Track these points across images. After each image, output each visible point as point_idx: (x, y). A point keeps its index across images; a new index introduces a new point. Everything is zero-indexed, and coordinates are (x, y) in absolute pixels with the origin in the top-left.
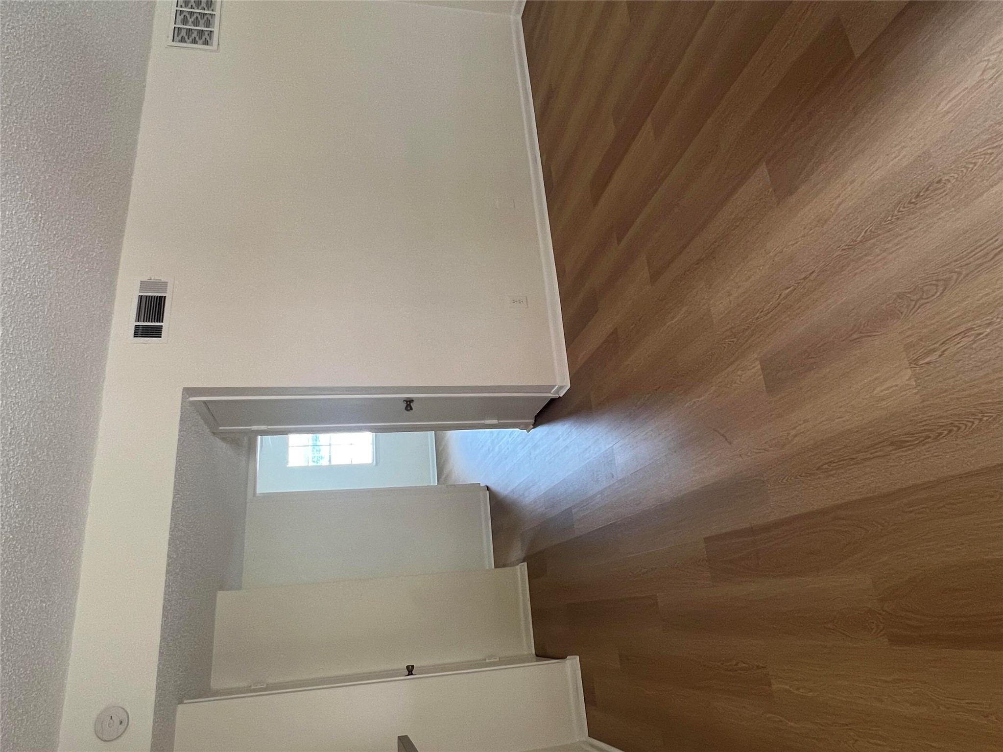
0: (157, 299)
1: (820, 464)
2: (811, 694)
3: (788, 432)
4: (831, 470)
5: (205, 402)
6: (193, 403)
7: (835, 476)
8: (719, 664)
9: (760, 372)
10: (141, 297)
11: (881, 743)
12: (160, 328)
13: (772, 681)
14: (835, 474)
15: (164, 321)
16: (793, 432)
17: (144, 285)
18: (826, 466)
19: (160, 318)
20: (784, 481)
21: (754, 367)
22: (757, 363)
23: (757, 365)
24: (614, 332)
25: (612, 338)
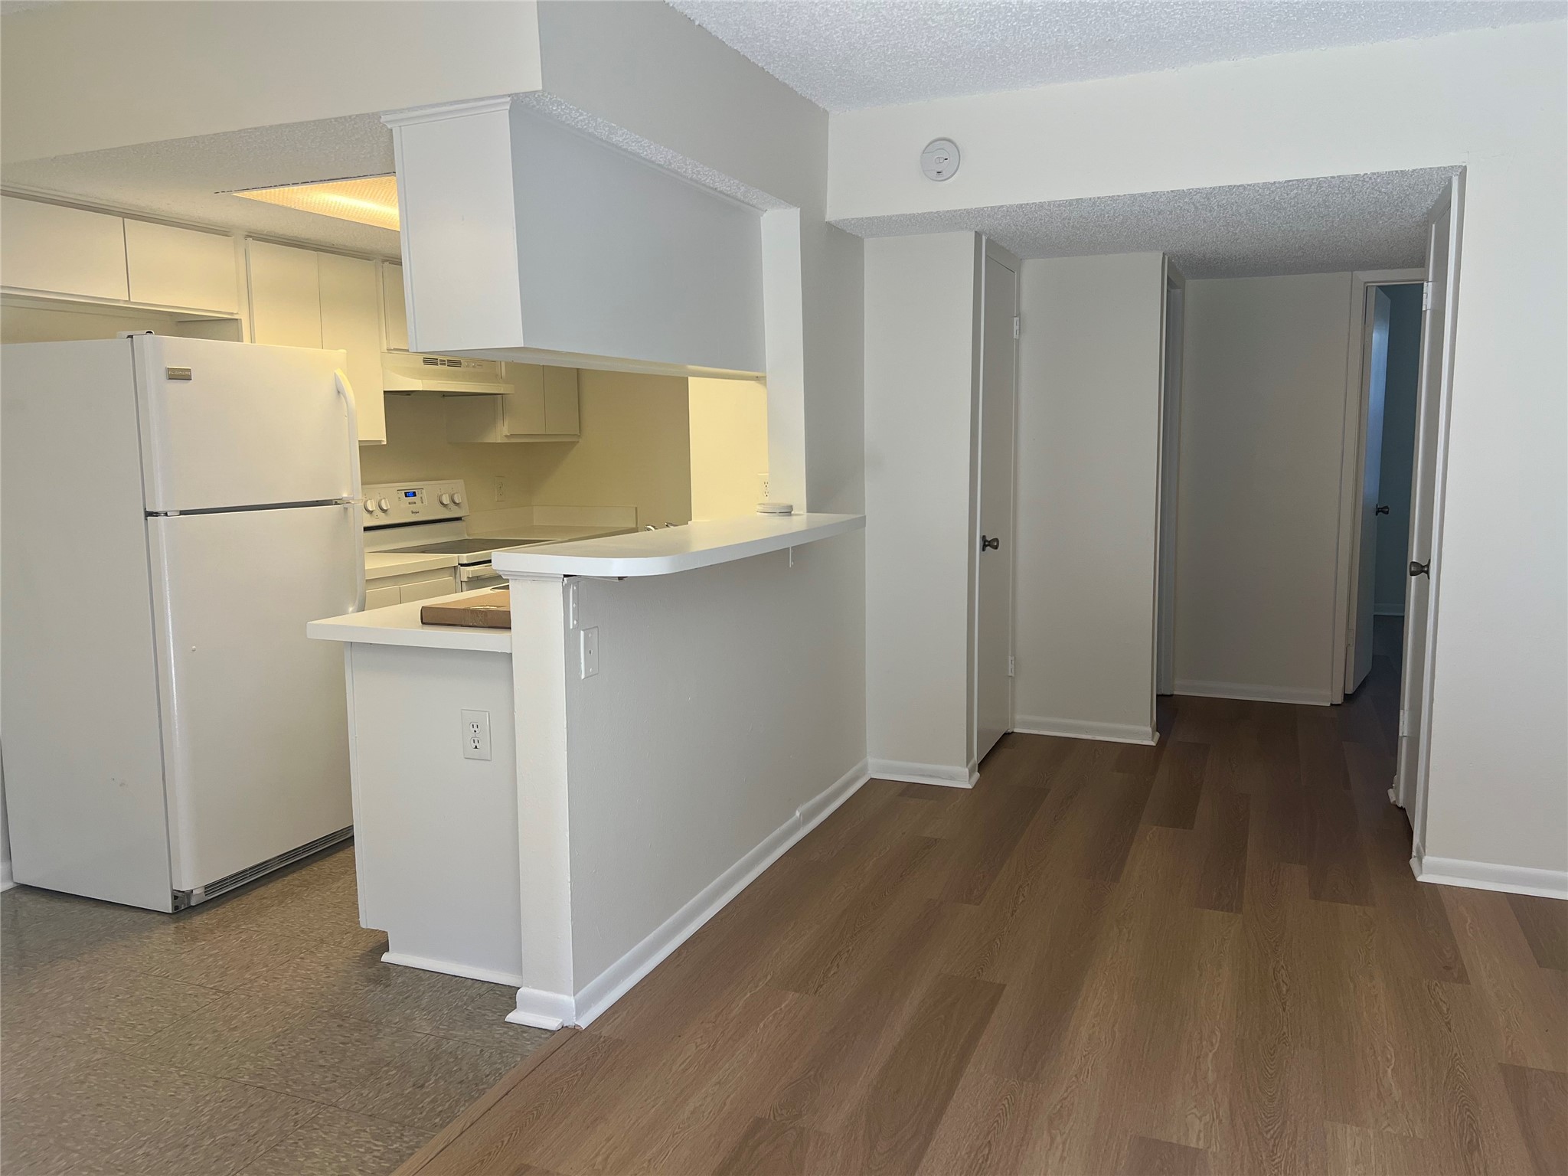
1: (993, 1148)
2: (761, 1025)
3: (1065, 1136)
4: (976, 1154)
5: (1450, 203)
6: (1448, 184)
7: (967, 1156)
8: (851, 948)
9: (1183, 1143)
11: (683, 1066)
13: (797, 995)
14: (969, 1157)
16: (1059, 1139)
18: (986, 1151)
20: (1005, 1102)
21: (1198, 1139)
22: (1201, 1145)
23: (1198, 1144)
24: (1463, 978)
25: (1453, 970)
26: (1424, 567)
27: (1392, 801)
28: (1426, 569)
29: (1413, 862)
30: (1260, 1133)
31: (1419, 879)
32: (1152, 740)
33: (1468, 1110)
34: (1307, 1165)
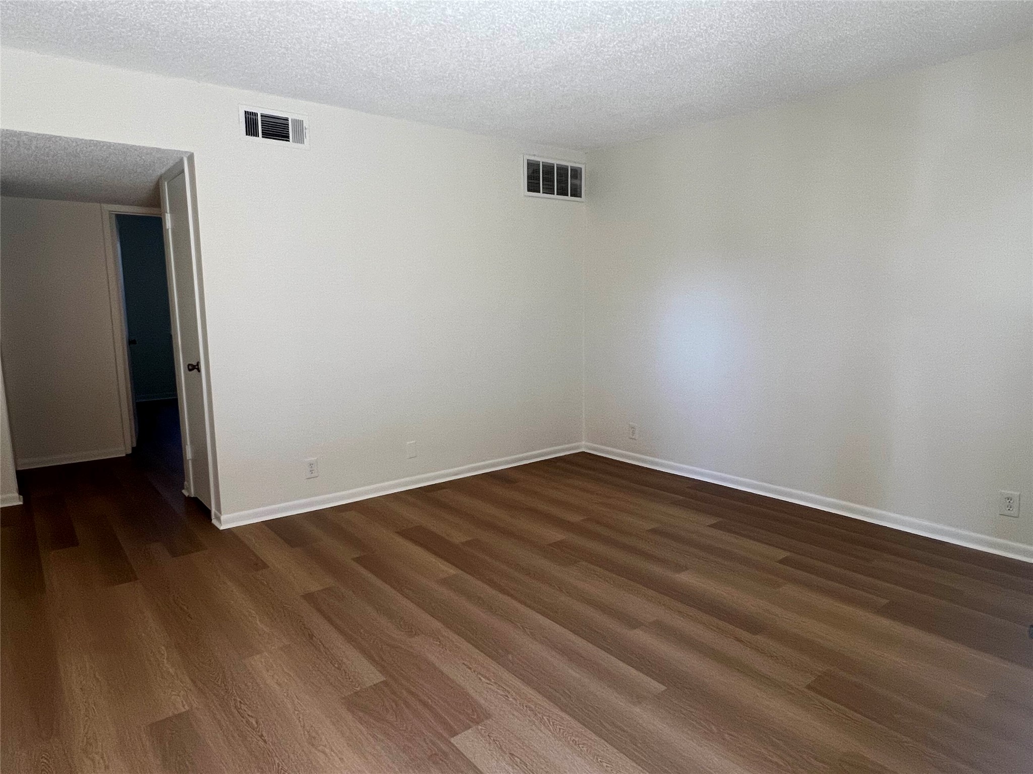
0: (287, 134)
5: (183, 171)
6: (181, 161)
9: (177, 712)
10: (287, 120)
12: (256, 134)
15: (264, 139)
17: (299, 124)
19: (266, 135)
21: (183, 706)
22: (187, 708)
23: (185, 709)
24: (265, 566)
25: (259, 565)
26: (195, 366)
27: (187, 496)
28: (197, 367)
29: (214, 521)
30: (215, 684)
31: (222, 528)
32: (20, 501)
33: (301, 621)
34: (246, 685)
